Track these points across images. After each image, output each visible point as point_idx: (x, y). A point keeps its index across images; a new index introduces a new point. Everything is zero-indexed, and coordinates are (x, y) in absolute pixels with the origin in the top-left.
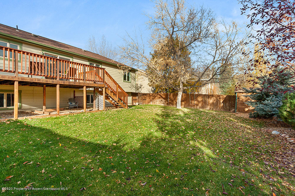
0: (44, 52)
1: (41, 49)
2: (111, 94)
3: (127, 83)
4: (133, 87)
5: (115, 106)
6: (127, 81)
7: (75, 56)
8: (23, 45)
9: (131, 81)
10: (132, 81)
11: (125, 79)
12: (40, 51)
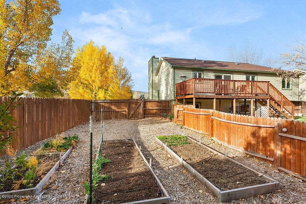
0: (215, 74)
1: (213, 72)
2: (275, 105)
3: (288, 91)
4: (295, 95)
5: (276, 116)
6: (286, 88)
7: (234, 72)
8: (204, 72)
9: (292, 88)
10: (294, 88)
11: (283, 87)
12: (213, 74)
